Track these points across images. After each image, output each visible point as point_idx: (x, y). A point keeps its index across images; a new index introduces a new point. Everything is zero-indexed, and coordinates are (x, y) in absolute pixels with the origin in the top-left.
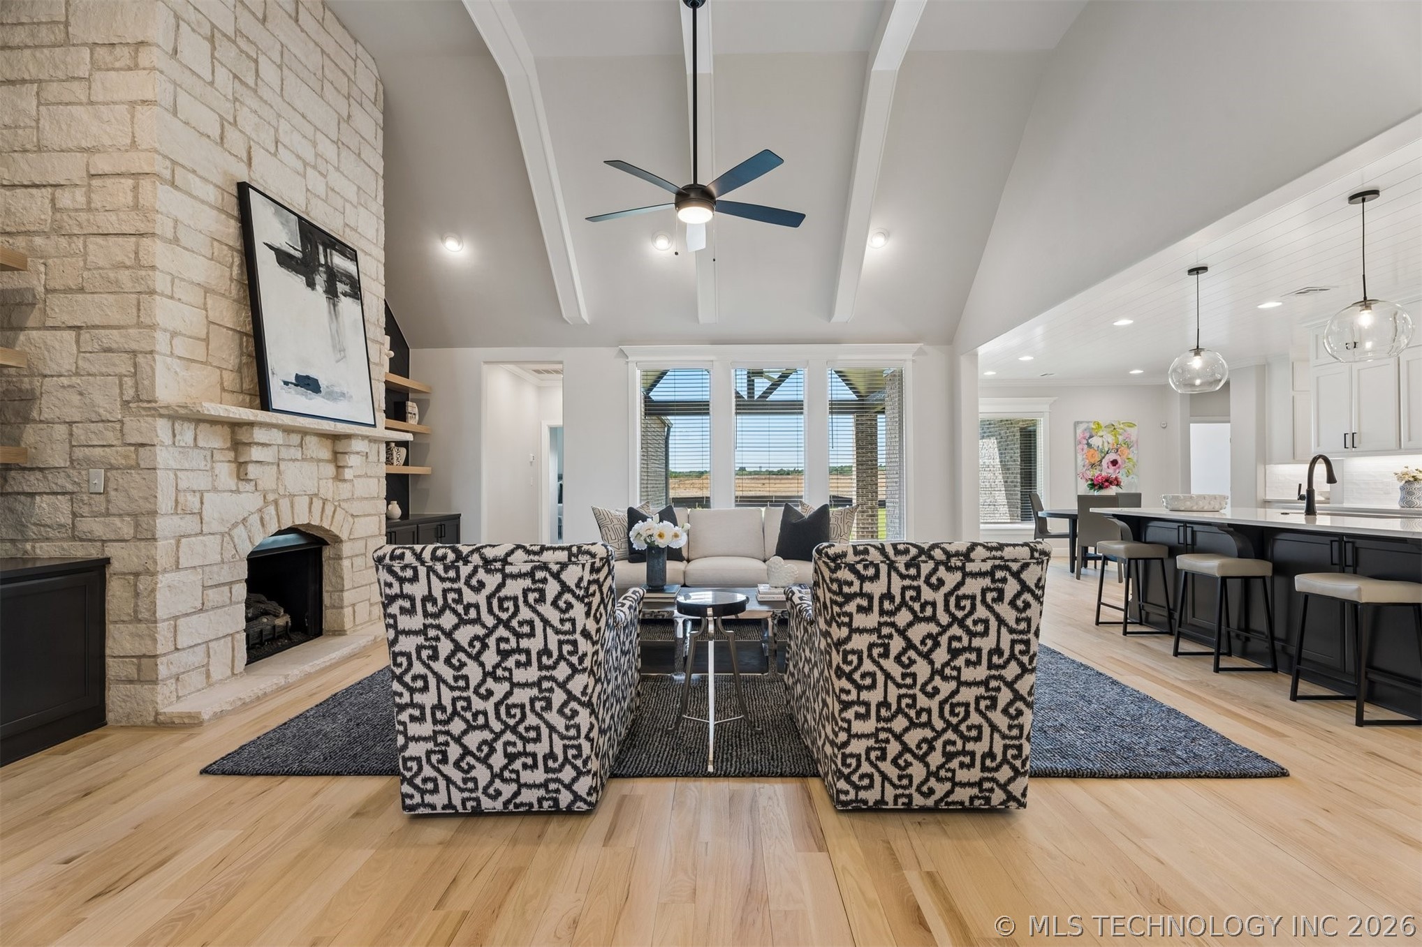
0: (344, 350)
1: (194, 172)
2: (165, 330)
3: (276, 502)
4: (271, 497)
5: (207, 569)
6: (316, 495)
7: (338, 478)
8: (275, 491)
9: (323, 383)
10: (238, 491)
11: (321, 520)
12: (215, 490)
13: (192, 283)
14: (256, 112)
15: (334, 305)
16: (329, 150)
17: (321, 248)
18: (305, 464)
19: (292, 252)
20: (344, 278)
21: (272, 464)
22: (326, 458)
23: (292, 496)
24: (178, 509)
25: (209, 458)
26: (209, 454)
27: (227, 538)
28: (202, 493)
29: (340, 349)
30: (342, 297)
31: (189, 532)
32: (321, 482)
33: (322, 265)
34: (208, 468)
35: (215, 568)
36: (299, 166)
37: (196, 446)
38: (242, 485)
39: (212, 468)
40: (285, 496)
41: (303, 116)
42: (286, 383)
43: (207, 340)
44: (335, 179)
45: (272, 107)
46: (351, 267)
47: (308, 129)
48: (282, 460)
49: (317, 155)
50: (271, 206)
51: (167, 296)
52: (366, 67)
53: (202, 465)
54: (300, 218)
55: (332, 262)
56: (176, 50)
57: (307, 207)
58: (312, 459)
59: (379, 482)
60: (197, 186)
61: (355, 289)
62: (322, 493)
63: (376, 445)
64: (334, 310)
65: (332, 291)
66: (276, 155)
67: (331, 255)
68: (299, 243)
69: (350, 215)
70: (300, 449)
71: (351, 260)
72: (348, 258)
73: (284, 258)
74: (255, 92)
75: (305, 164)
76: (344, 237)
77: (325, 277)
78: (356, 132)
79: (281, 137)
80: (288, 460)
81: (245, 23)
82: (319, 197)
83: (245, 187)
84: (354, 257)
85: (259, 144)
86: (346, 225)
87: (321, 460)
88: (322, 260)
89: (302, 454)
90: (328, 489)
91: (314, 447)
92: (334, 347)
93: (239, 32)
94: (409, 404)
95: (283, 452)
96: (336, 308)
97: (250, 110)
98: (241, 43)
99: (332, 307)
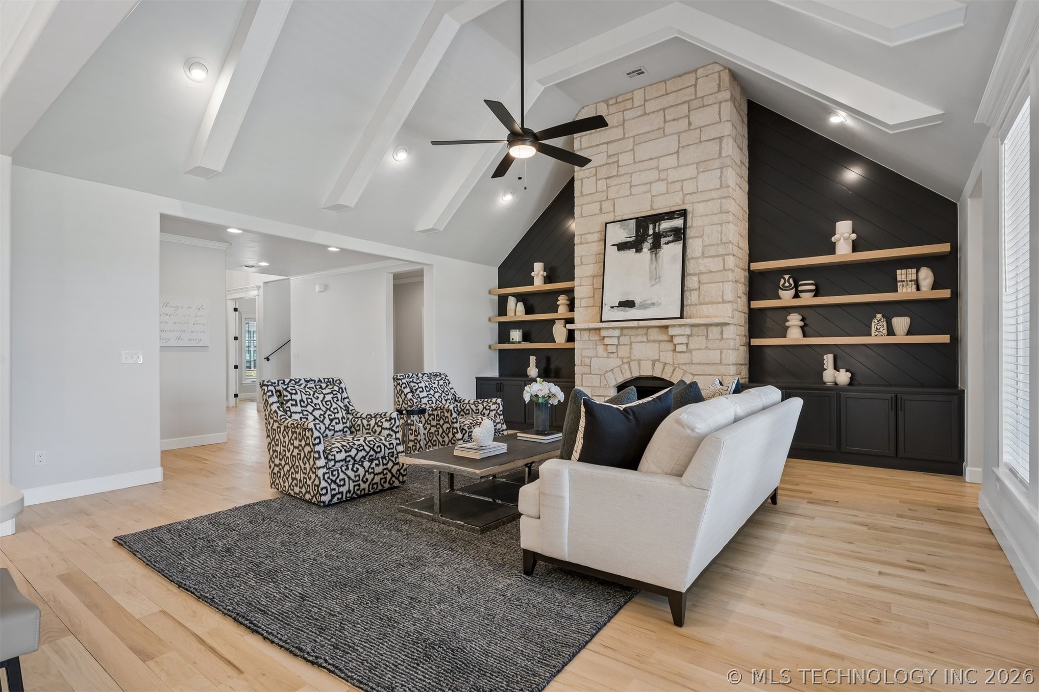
0: (660, 277)
1: (589, 233)
2: (578, 299)
3: (629, 362)
4: (625, 360)
5: (594, 388)
6: (658, 360)
7: (674, 350)
8: (630, 357)
9: (637, 302)
10: (608, 357)
11: (662, 374)
12: (596, 356)
13: (588, 277)
14: (618, 184)
15: (656, 254)
17: (651, 226)
18: (649, 343)
19: (629, 240)
20: (668, 233)
21: (627, 345)
22: (665, 340)
23: (639, 361)
24: (583, 364)
25: (594, 344)
27: (603, 377)
28: (591, 358)
29: (655, 278)
30: (665, 246)
31: (586, 372)
32: (661, 353)
33: (650, 235)
34: (594, 348)
35: (597, 389)
36: (647, 187)
37: (589, 339)
38: (609, 355)
39: (596, 348)
40: (635, 360)
41: (651, 159)
42: (612, 307)
43: (594, 297)
45: (628, 173)
46: (678, 223)
47: (653, 163)
48: (633, 342)
49: (660, 171)
50: (618, 225)
51: (579, 286)
52: (707, 76)
53: (591, 346)
54: (636, 218)
55: (659, 229)
56: (582, 192)
57: (651, 206)
58: (654, 341)
59: (721, 353)
60: (590, 238)
61: (679, 234)
62: (662, 359)
63: (719, 328)
64: (656, 256)
65: (656, 246)
66: (631, 194)
67: (659, 225)
68: (635, 232)
69: (689, 187)
70: (645, 337)
71: (678, 218)
72: (675, 218)
73: (622, 247)
74: (617, 176)
75: (651, 183)
76: (684, 203)
77: (651, 241)
78: (696, 129)
79: (634, 183)
80: (637, 342)
81: (612, 149)
82: (662, 194)
83: (606, 224)
84: (683, 213)
85: (620, 197)
86: (684, 195)
87: (662, 341)
88: (651, 232)
89: (647, 339)
90: (668, 357)
91: (655, 334)
92: (651, 279)
93: (608, 156)
94: (899, 272)
95: (633, 339)
96: (658, 255)
97: (615, 185)
98: (610, 161)
99: (654, 255)
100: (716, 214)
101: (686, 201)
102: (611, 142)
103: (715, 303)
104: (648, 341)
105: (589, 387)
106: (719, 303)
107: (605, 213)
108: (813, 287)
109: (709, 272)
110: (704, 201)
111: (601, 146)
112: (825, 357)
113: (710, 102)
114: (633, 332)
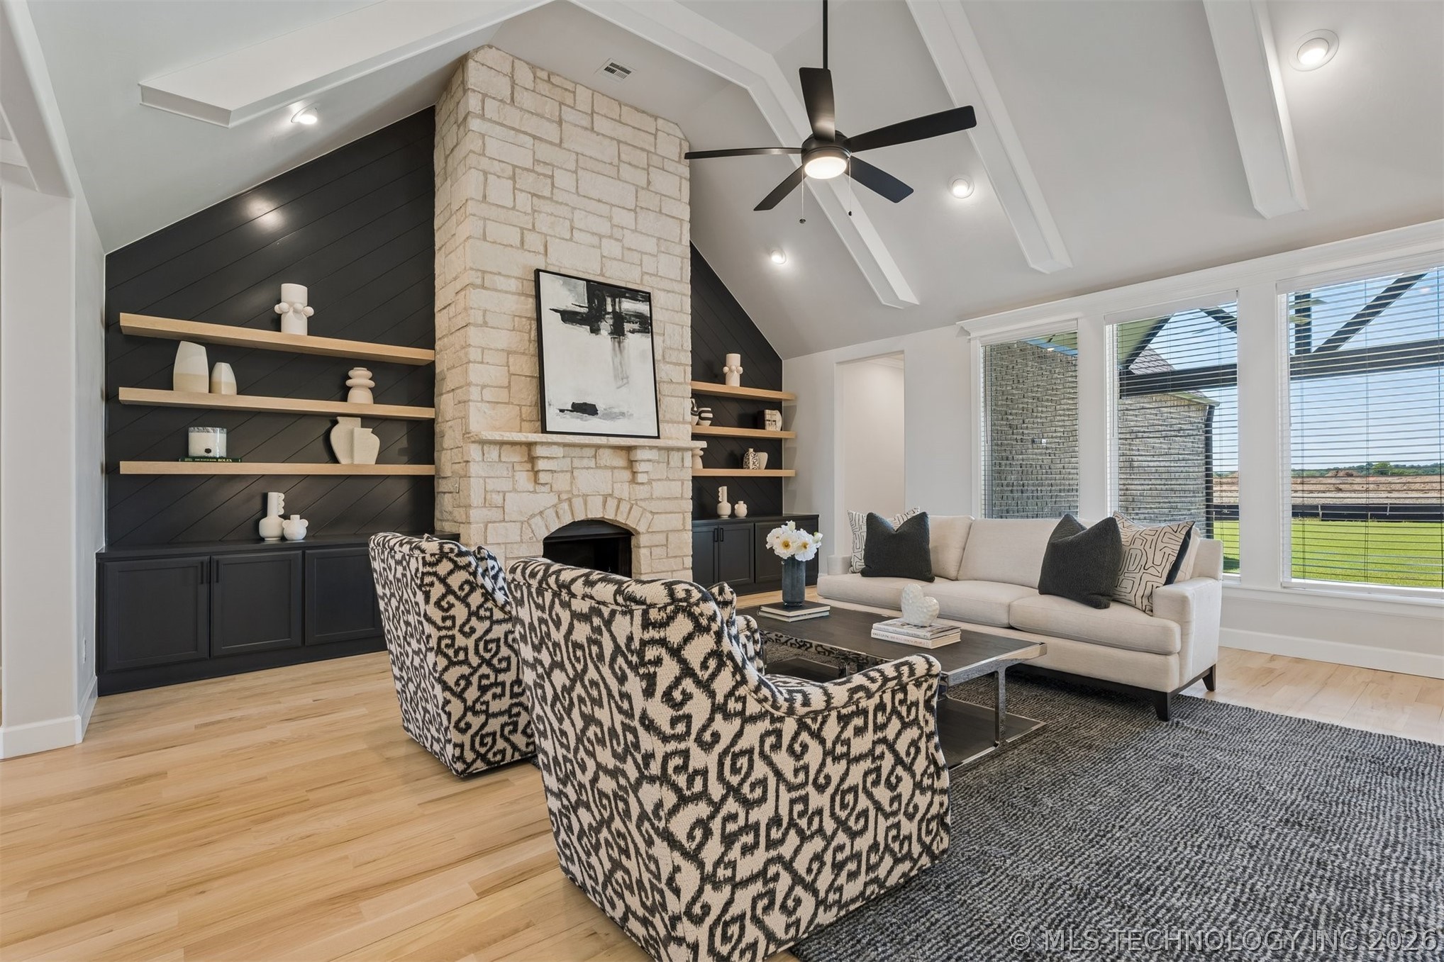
0: (627, 378)
1: (499, 274)
2: (477, 385)
3: (570, 500)
4: (564, 496)
5: (509, 546)
6: (610, 495)
7: (633, 481)
8: (570, 492)
9: (600, 407)
10: (535, 492)
11: (616, 515)
12: (515, 490)
13: (498, 350)
14: (552, 214)
15: (619, 343)
16: (626, 218)
17: (609, 300)
18: (599, 471)
19: (578, 309)
20: (633, 318)
21: (567, 471)
22: (621, 465)
23: (585, 497)
24: (486, 504)
25: (510, 469)
26: (511, 465)
27: (525, 525)
28: (504, 493)
29: (622, 377)
30: (630, 335)
31: (494, 519)
32: (615, 485)
33: (609, 313)
34: (510, 475)
35: (515, 546)
36: (595, 240)
37: (500, 461)
38: (538, 488)
39: (513, 476)
40: (579, 496)
41: (599, 201)
42: (562, 411)
43: (509, 387)
44: (631, 240)
45: (567, 205)
46: (642, 308)
47: (604, 209)
48: (576, 468)
49: (613, 226)
50: (560, 280)
51: (478, 363)
52: (668, 134)
53: (505, 473)
54: (588, 281)
55: (620, 308)
56: (485, 197)
57: (602, 270)
58: (606, 467)
59: (683, 484)
60: (501, 283)
61: (645, 324)
62: (616, 494)
63: (680, 453)
64: (619, 346)
65: (618, 332)
66: (571, 239)
67: (620, 302)
68: (586, 301)
69: (649, 263)
70: (594, 460)
71: (643, 301)
72: (640, 301)
73: (568, 317)
74: (551, 199)
75: (601, 237)
76: (642, 283)
77: (611, 322)
78: (656, 193)
79: (577, 224)
80: (582, 468)
81: (545, 152)
82: (615, 259)
83: (537, 272)
84: (647, 298)
85: (555, 236)
86: (644, 273)
87: (615, 468)
88: (609, 309)
89: (596, 463)
90: (623, 490)
91: (607, 457)
92: (616, 377)
93: (537, 161)
94: (767, 412)
95: (577, 463)
96: (622, 345)
97: (548, 214)
98: (539, 169)
99: (617, 344)
100: (677, 312)
101: (645, 282)
102: (540, 139)
103: (675, 422)
104: (597, 467)
105: (499, 544)
106: (679, 423)
107: (529, 251)
108: (710, 415)
109: (669, 382)
110: (664, 290)
111: (522, 135)
112: (720, 489)
113: (670, 170)
114: (577, 452)
